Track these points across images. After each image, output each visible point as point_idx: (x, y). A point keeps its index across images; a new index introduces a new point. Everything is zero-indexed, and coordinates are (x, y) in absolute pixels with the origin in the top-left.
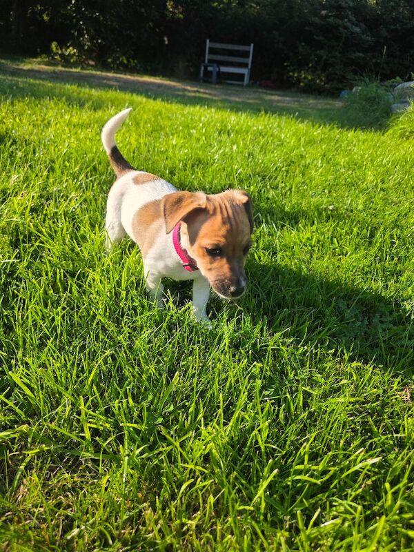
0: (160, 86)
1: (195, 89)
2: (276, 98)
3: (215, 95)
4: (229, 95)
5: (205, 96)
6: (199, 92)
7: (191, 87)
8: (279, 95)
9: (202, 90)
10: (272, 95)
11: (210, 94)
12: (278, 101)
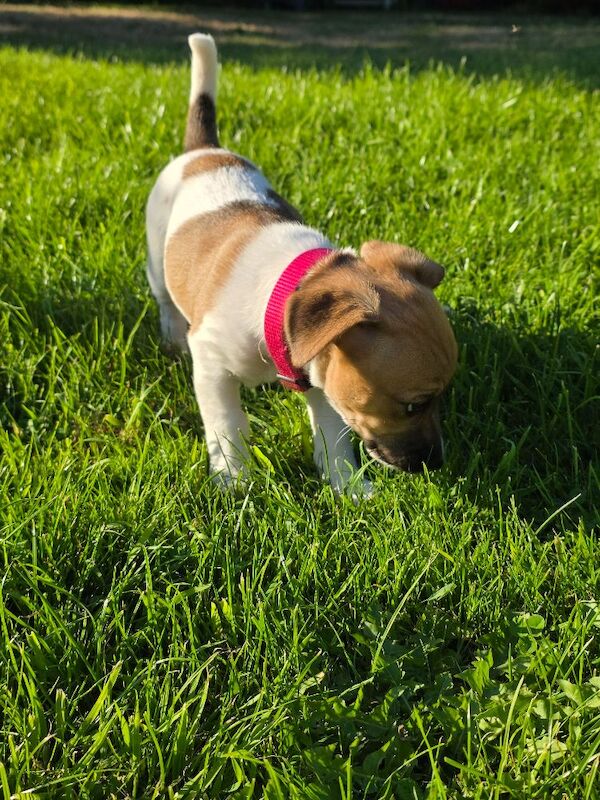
0: (133, 24)
1: (233, 26)
2: (464, 30)
3: (286, 38)
4: (329, 34)
5: (256, 41)
6: (240, 32)
7: (223, 20)
8: (470, 24)
9: (252, 28)
10: (452, 23)
11: (273, 36)
12: (467, 39)
